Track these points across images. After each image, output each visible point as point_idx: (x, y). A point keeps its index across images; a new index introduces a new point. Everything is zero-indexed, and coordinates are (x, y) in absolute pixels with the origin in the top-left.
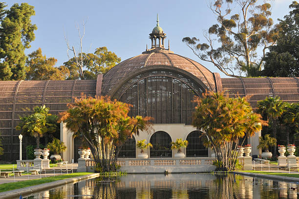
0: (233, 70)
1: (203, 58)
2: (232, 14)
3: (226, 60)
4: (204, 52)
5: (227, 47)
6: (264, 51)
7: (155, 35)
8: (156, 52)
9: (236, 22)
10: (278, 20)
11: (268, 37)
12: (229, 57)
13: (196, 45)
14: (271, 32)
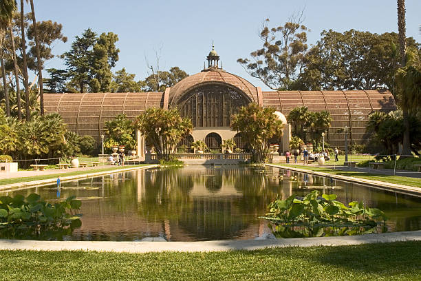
1: (252, 75)
2: (276, 40)
3: (271, 77)
4: (254, 71)
5: (272, 66)
7: (212, 57)
8: (211, 70)
9: (279, 47)
12: (273, 75)
13: (247, 64)
14: (307, 55)
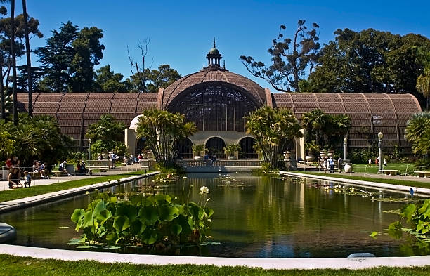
0: (283, 86)
6: (311, 70)
7: (212, 56)
10: (324, 44)
11: (315, 58)
14: (318, 54)
